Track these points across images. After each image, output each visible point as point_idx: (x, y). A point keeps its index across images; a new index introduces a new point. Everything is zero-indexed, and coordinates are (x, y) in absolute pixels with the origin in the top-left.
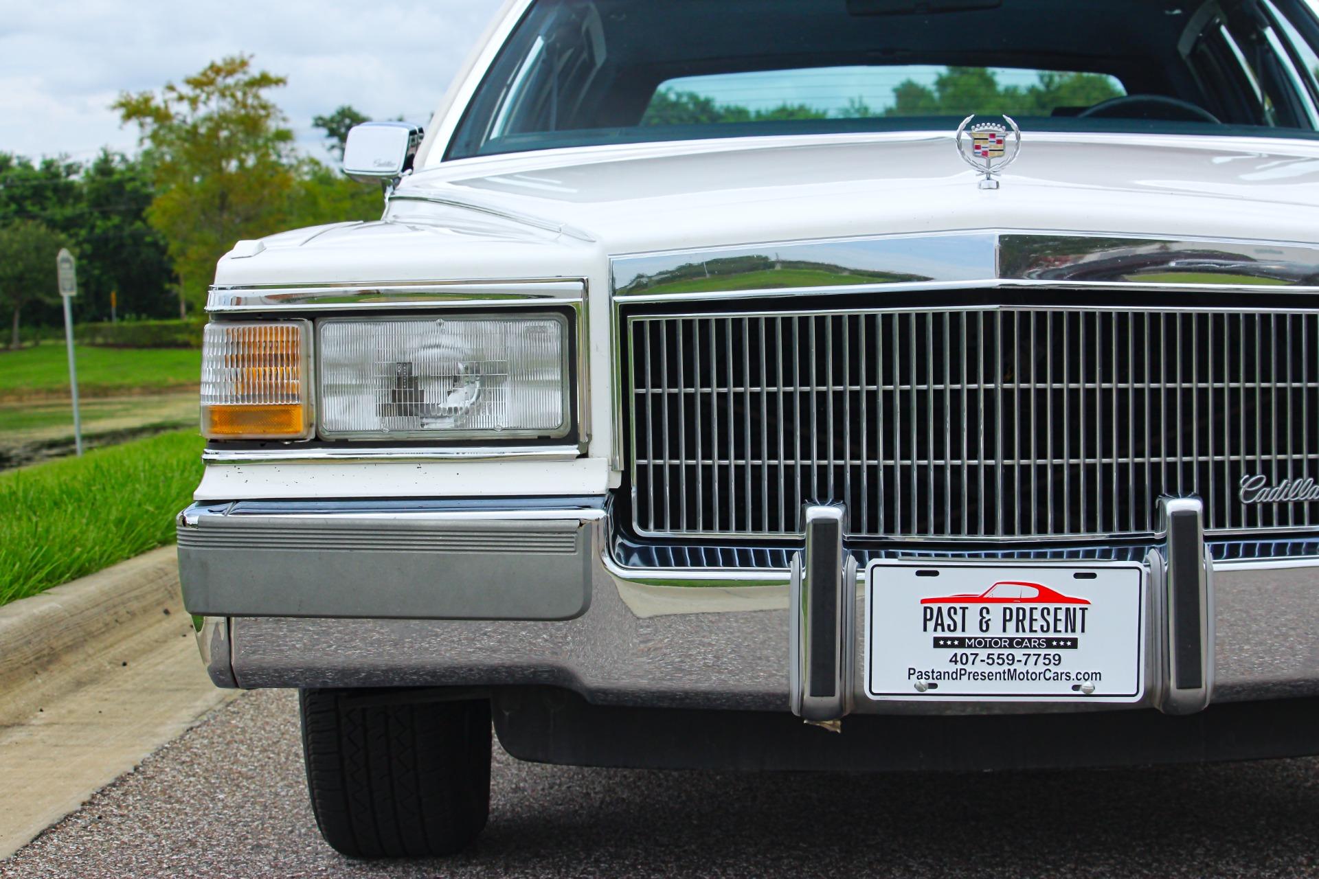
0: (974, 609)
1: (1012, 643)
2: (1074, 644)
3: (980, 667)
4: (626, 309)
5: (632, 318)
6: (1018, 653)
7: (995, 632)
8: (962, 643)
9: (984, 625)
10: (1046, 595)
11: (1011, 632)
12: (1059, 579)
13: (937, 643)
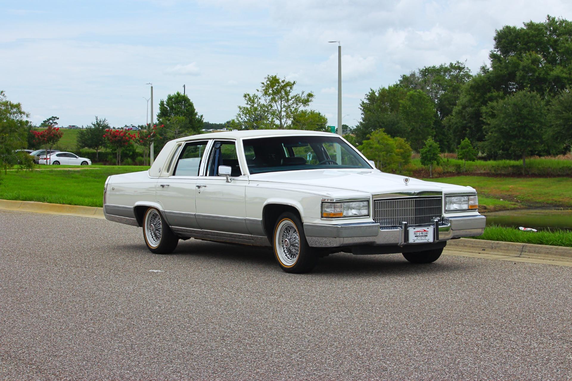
0: (418, 232)
1: (422, 236)
2: (427, 236)
3: (419, 239)
4: (375, 200)
5: (375, 201)
6: (422, 237)
7: (420, 235)
8: (417, 236)
9: (419, 234)
10: (425, 231)
11: (422, 235)
12: (425, 229)
13: (415, 236)
